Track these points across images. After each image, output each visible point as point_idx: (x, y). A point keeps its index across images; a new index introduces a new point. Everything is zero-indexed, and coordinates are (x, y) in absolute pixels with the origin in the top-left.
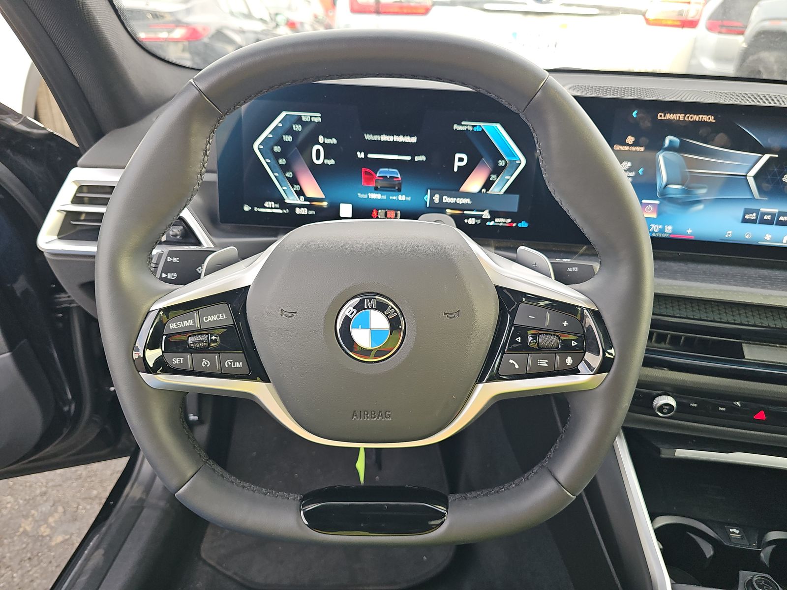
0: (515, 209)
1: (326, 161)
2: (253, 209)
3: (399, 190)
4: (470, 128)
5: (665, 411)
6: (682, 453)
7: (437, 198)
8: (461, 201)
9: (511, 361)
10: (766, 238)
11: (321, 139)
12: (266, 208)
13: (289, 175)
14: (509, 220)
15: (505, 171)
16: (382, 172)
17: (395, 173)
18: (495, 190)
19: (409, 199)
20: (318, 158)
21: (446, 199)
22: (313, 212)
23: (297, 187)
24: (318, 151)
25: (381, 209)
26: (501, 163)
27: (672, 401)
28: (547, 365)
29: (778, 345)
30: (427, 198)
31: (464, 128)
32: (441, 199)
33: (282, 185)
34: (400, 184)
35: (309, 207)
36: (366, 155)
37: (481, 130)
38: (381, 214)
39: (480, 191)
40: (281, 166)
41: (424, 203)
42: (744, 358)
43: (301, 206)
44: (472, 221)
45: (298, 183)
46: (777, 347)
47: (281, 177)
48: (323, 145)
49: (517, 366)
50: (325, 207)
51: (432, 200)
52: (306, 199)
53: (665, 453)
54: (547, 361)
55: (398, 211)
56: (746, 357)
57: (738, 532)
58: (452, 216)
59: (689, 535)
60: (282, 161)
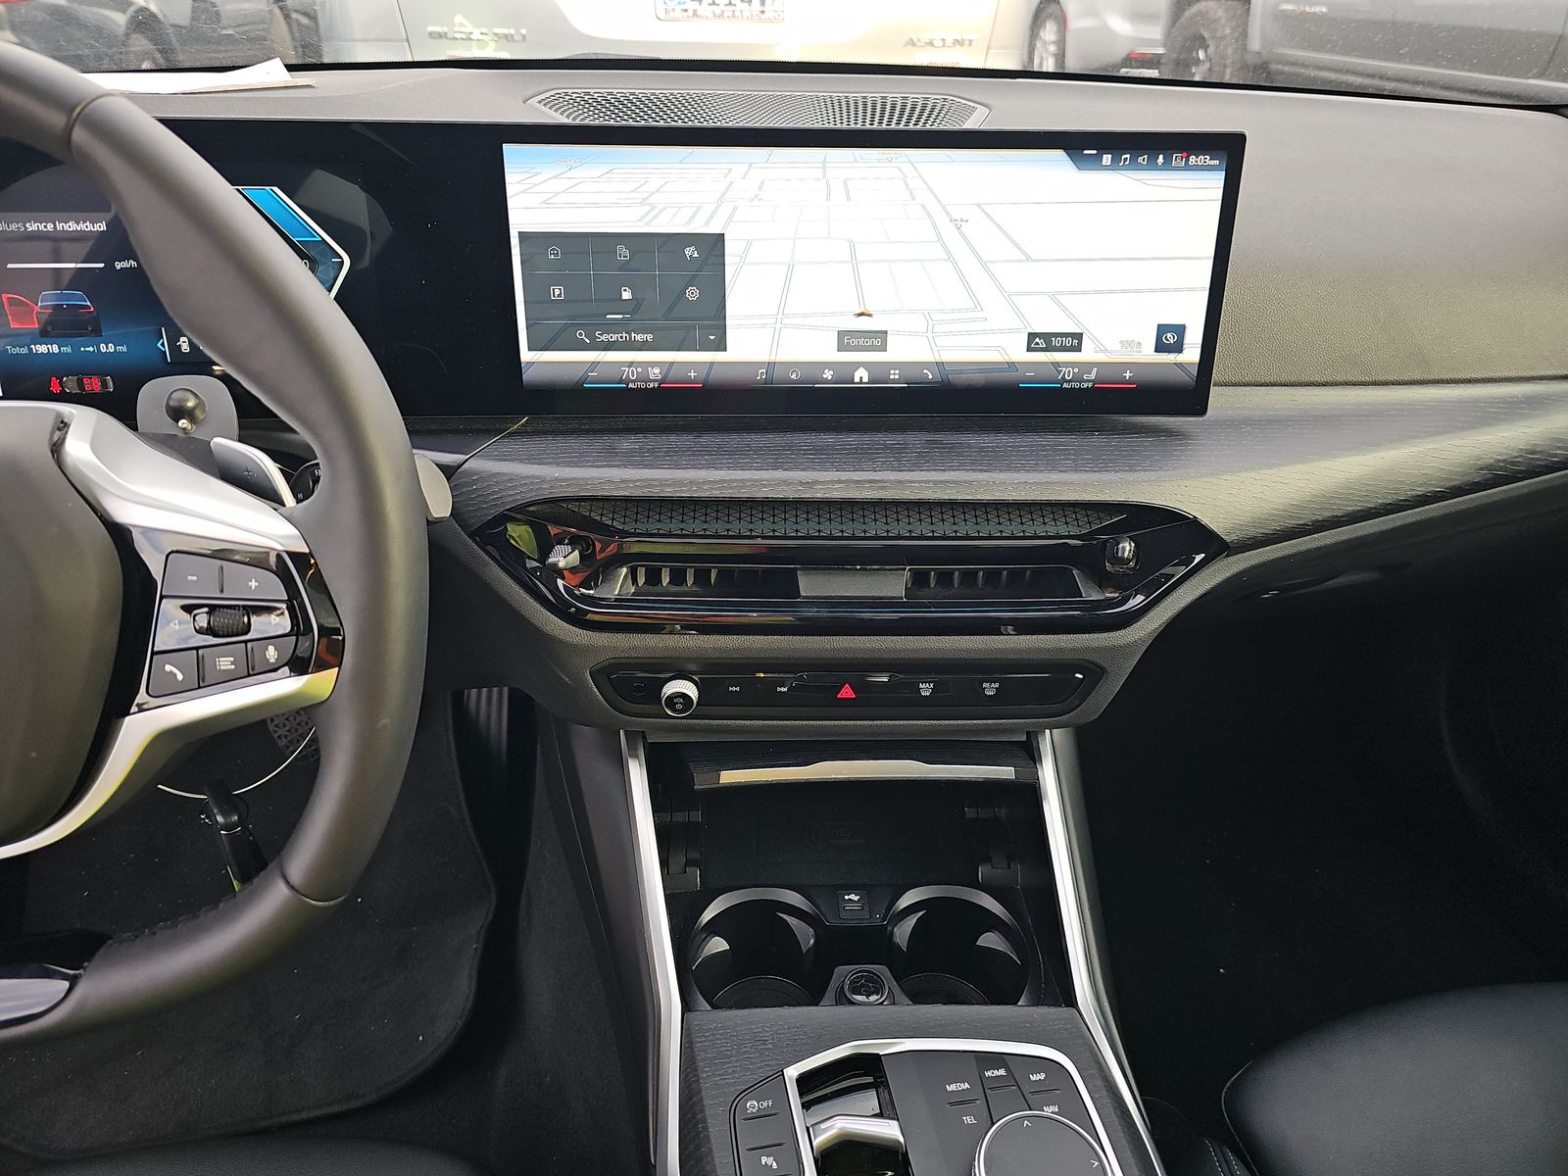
3: (97, 332)
5: (679, 707)
6: (729, 777)
7: (184, 343)
9: (168, 668)
10: (825, 376)
17: (78, 298)
19: (124, 349)
25: (67, 376)
27: (690, 689)
28: (233, 667)
29: (858, 567)
30: (163, 345)
34: (95, 320)
38: (70, 384)
41: (155, 355)
42: (799, 596)
46: (856, 569)
49: (180, 677)
51: (175, 348)
53: (701, 782)
54: (232, 659)
56: (803, 594)
57: (856, 898)
59: (780, 917)
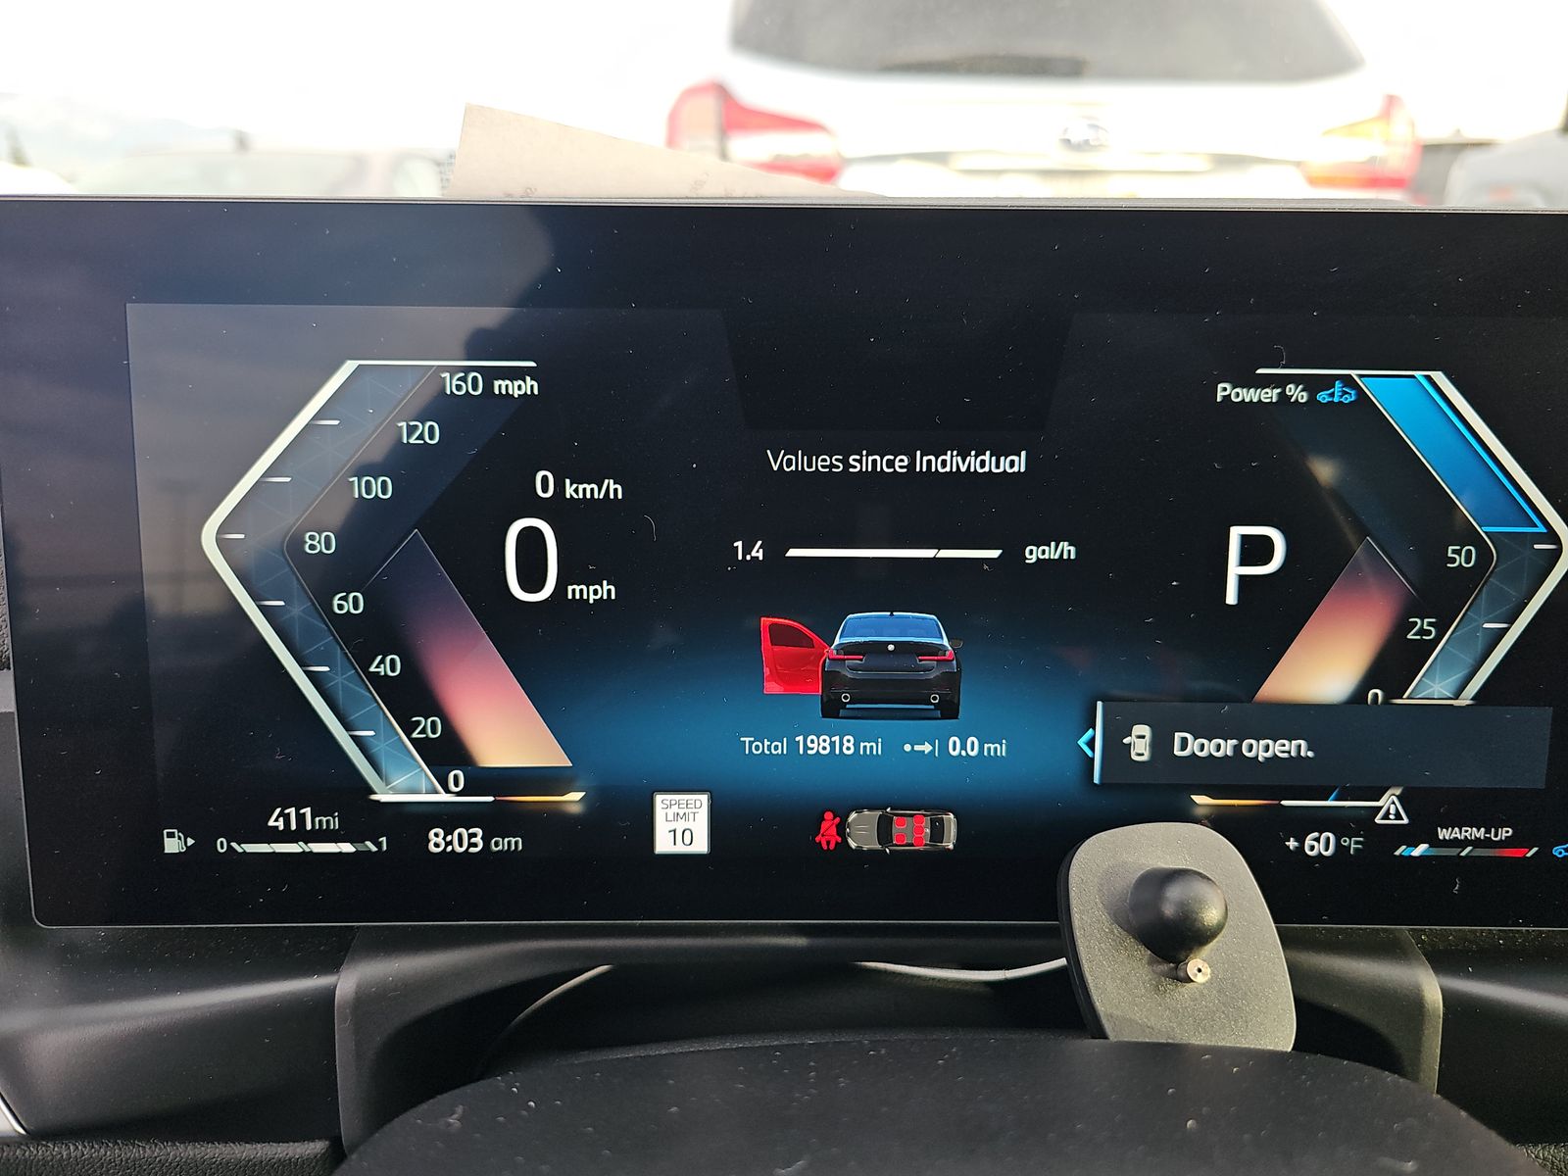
0: (1532, 774)
1: (574, 590)
2: (205, 845)
3: (949, 710)
4: (1298, 394)
7: (1140, 742)
8: (1259, 749)
11: (544, 484)
12: (276, 836)
13: (387, 666)
14: (1505, 833)
15: (1483, 596)
16: (860, 627)
17: (924, 628)
18: (1432, 686)
19: (1000, 749)
20: (532, 577)
21: (1190, 745)
22: (515, 842)
23: (428, 727)
24: (531, 542)
25: (859, 809)
26: (1460, 557)
30: (1091, 744)
31: (1270, 395)
32: (1161, 743)
33: (353, 717)
34: (952, 681)
35: (492, 821)
36: (775, 551)
37: (1351, 397)
38: (860, 829)
39: (1358, 696)
40: (343, 625)
41: (1072, 771)
43: (449, 817)
44: (1319, 845)
45: (432, 705)
47: (344, 679)
48: (556, 510)
50: (576, 809)
51: (1116, 748)
52: (482, 779)
55: (946, 811)
58: (1220, 822)
60: (348, 604)
